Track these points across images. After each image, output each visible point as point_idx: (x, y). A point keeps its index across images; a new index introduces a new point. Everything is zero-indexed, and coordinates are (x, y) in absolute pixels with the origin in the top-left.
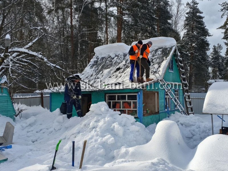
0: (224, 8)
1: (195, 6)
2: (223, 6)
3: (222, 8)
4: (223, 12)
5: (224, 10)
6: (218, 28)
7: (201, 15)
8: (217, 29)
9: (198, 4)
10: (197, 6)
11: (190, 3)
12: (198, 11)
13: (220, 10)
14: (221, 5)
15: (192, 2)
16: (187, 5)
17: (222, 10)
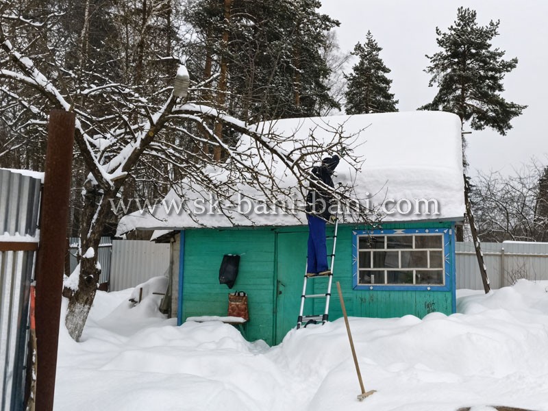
0: (436, 65)
1: (374, 53)
2: (434, 60)
3: (432, 65)
4: (434, 75)
5: (435, 70)
6: (420, 107)
7: (386, 75)
8: (418, 109)
9: (380, 49)
10: (378, 55)
11: (362, 46)
12: (380, 66)
13: (427, 69)
14: (431, 58)
15: (368, 44)
16: (355, 50)
17: (431, 70)
